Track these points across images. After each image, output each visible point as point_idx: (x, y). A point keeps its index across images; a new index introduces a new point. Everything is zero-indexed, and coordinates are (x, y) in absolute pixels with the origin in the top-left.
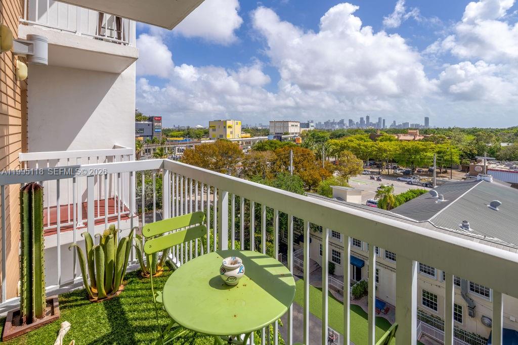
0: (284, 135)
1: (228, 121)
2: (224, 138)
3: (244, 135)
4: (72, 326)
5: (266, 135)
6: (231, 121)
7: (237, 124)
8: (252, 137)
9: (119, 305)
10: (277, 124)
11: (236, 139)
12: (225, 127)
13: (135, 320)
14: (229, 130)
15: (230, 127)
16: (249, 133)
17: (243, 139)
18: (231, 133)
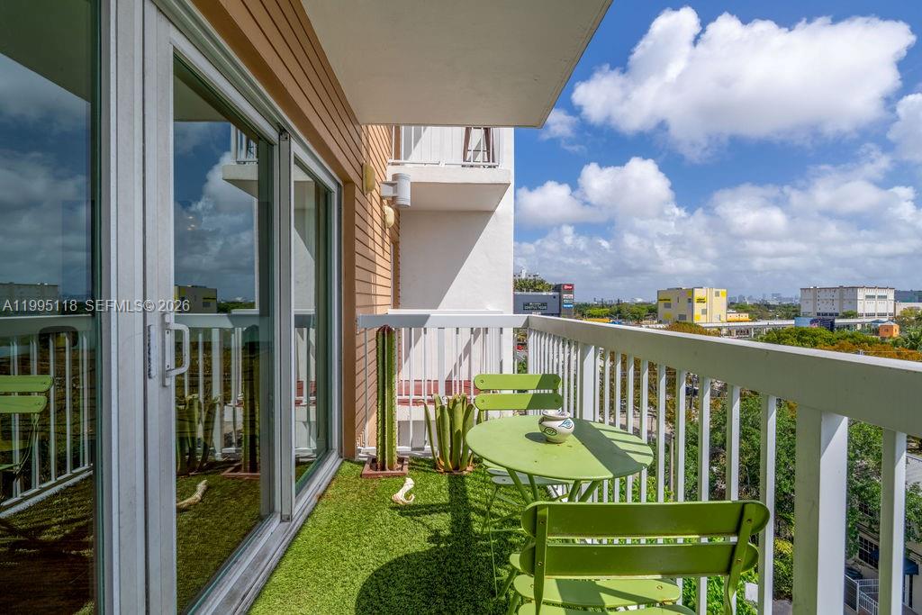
0: (843, 317)
1: (696, 290)
2: (688, 320)
3: (735, 316)
4: (415, 485)
5: (789, 318)
6: (704, 290)
7: (717, 294)
8: (754, 320)
9: (463, 483)
10: (822, 295)
11: (716, 325)
12: (690, 301)
13: (476, 502)
14: (698, 308)
15: (700, 301)
16: (746, 312)
17: (731, 324)
18: (704, 312)
